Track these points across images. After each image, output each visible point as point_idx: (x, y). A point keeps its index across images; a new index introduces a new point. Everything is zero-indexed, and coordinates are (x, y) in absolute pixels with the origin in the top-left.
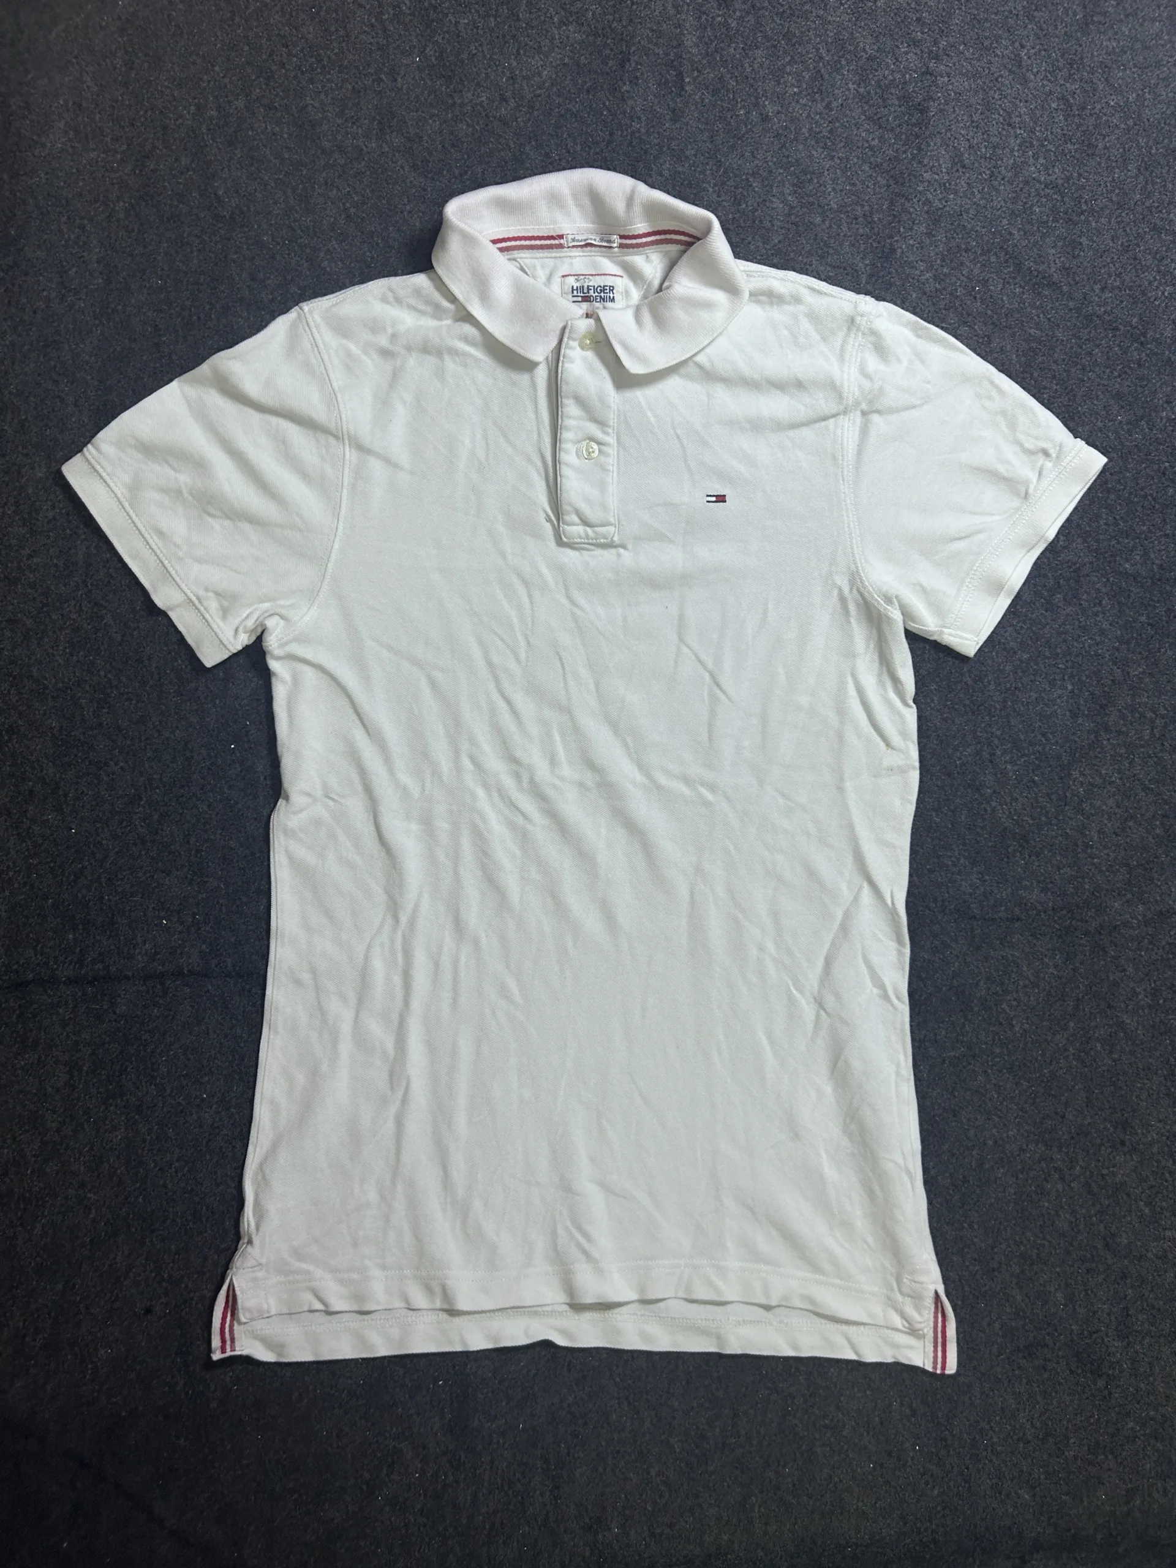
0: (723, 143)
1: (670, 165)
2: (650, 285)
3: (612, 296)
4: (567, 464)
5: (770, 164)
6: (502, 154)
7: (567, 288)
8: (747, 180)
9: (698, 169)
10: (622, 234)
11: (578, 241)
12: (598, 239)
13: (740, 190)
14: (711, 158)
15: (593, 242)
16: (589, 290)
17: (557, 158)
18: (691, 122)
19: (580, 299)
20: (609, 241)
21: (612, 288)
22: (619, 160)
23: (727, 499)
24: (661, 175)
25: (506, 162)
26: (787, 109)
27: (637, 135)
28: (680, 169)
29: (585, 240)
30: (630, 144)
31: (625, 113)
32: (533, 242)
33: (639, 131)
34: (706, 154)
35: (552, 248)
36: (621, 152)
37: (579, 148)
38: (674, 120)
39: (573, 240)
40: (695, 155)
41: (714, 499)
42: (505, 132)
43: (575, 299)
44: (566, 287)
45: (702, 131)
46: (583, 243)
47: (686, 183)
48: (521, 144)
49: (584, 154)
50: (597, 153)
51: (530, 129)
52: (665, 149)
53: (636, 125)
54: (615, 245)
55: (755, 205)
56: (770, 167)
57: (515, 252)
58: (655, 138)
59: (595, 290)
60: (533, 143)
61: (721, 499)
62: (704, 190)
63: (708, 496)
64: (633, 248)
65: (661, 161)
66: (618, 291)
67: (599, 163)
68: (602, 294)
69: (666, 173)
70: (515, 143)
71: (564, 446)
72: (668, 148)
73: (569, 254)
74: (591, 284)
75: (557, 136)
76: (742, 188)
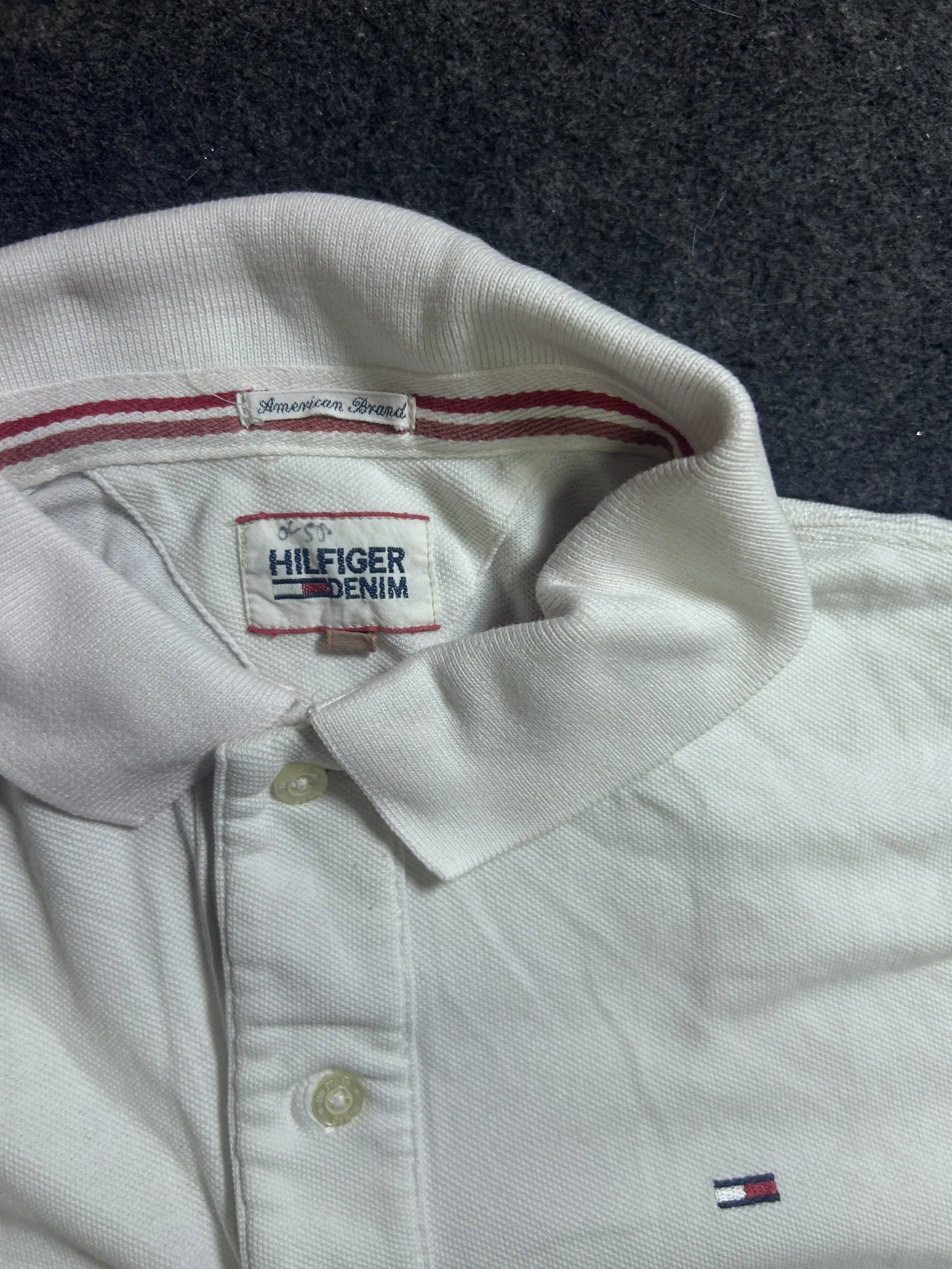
0: (722, 119)
1: (567, 182)
2: (507, 546)
3: (397, 576)
4: (265, 1163)
5: (863, 178)
6: (42, 155)
7: (258, 559)
8: (799, 223)
9: (654, 195)
10: (424, 392)
11: (284, 407)
12: (347, 402)
13: (779, 252)
14: (689, 161)
15: (332, 412)
16: (323, 563)
17: (216, 165)
18: (624, 60)
19: (298, 589)
20: (386, 411)
21: (397, 556)
22: (410, 170)
23: (782, 1186)
24: (539, 210)
25: (55, 182)
26: (905, 28)
27: (462, 96)
28: (597, 194)
29: (305, 406)
30: (443, 122)
31: (420, 32)
32: (136, 417)
33: (466, 85)
34: (674, 152)
35: (201, 433)
36: (413, 146)
37: (284, 137)
38: (574, 56)
39: (268, 406)
40: (641, 156)
41: (738, 1193)
42: (50, 93)
43: (285, 589)
44: (253, 555)
45: (658, 85)
46: (299, 414)
47: (616, 233)
48: (101, 126)
49: (302, 155)
50: (341, 152)
51: (129, 83)
52: (548, 138)
53: (458, 70)
54: (402, 423)
55: (827, 294)
56: (863, 187)
57: (80, 450)
58: (516, 105)
59: (344, 560)
60: (140, 123)
61: (760, 1188)
62: (674, 251)
63: (719, 1185)
64: (457, 438)
65: (539, 171)
66: (416, 563)
67: (346, 181)
68: (368, 575)
69: (554, 206)
70: (81, 123)
71: (249, 1105)
72: (560, 136)
73: (255, 448)
74: (329, 544)
75: (215, 102)
76: (787, 247)
